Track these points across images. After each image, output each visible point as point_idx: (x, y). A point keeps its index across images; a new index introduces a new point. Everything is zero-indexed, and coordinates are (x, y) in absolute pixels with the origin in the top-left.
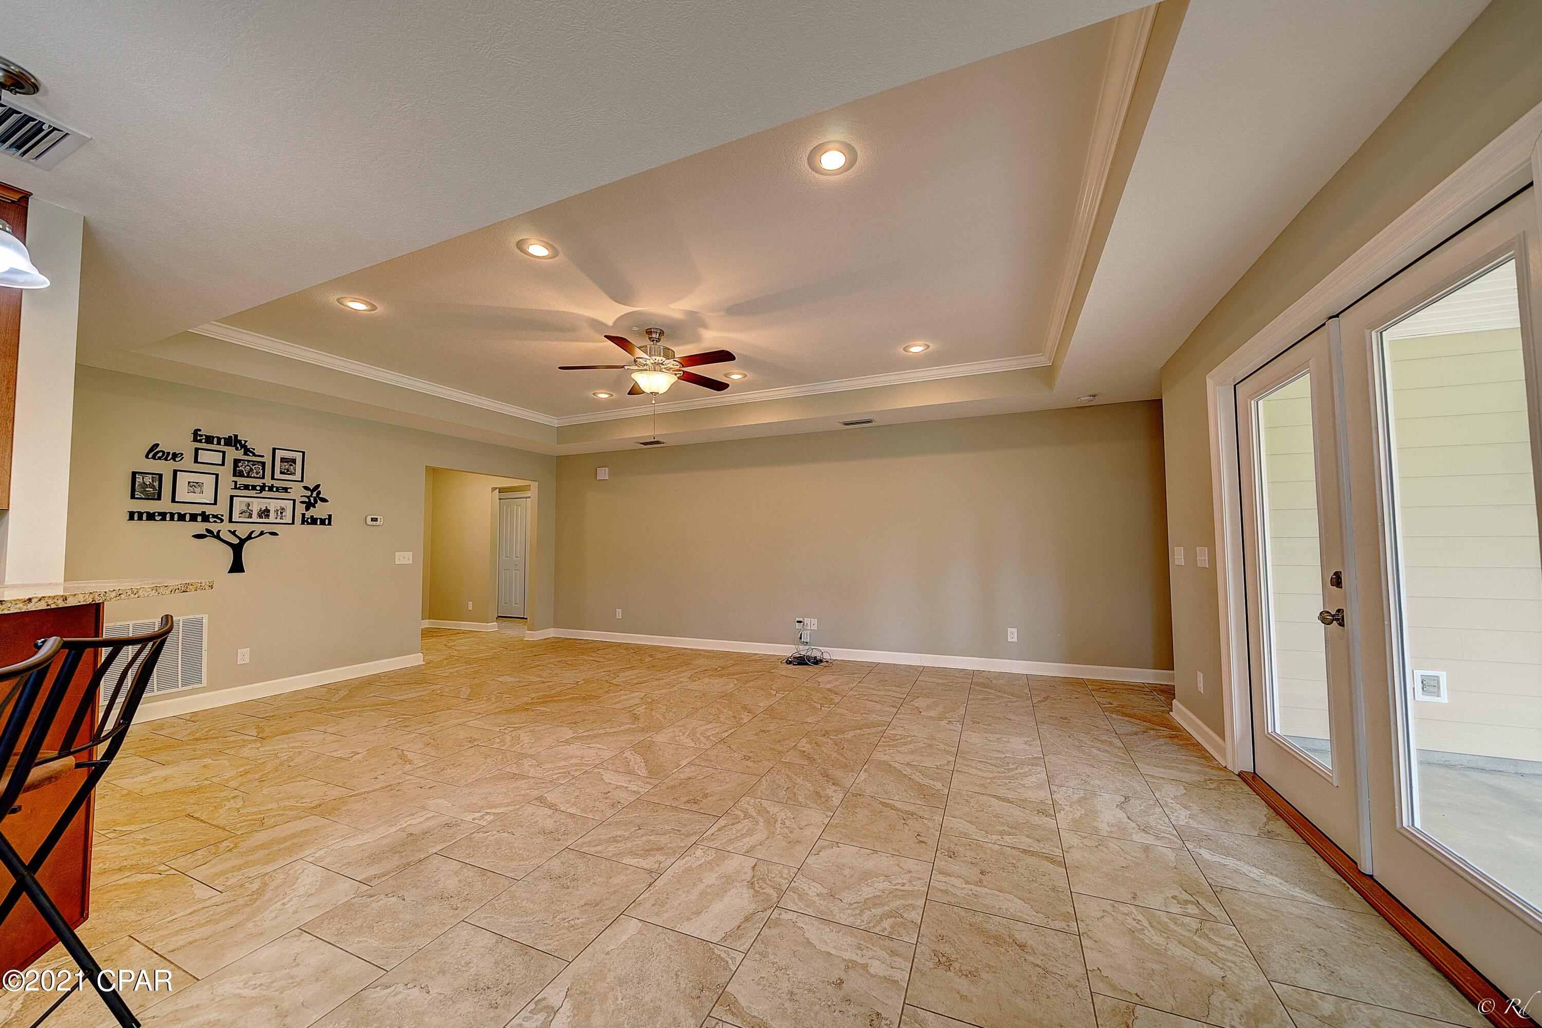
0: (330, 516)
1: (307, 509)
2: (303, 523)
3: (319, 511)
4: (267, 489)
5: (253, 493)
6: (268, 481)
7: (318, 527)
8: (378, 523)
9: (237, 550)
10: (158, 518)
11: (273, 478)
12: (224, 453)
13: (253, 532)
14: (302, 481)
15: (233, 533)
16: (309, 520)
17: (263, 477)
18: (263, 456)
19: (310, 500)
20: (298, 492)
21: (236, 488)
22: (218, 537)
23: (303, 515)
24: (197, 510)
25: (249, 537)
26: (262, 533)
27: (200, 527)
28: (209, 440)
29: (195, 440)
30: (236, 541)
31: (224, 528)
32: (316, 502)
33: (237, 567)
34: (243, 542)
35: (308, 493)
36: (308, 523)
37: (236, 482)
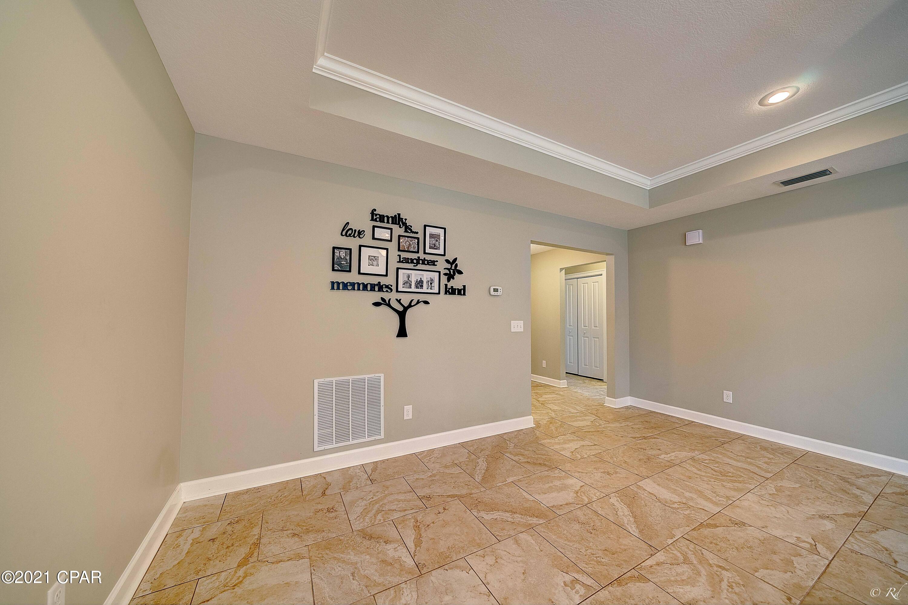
0: (464, 286)
1: (449, 280)
2: (446, 293)
3: (457, 282)
4: (421, 262)
5: (411, 266)
6: (421, 255)
7: (456, 297)
8: (499, 293)
9: (402, 315)
10: (350, 288)
11: (425, 253)
12: (391, 229)
13: (412, 300)
14: (444, 255)
15: (399, 301)
16: (450, 290)
17: (418, 252)
18: (417, 233)
19: (450, 272)
20: (442, 266)
21: (400, 262)
22: (389, 305)
23: (446, 285)
24: (375, 280)
25: (410, 306)
26: (418, 302)
27: (376, 296)
28: (382, 218)
29: (372, 219)
30: (401, 309)
31: (392, 296)
32: (454, 274)
33: (402, 333)
34: (406, 309)
35: (449, 266)
36: (450, 294)
37: (400, 256)
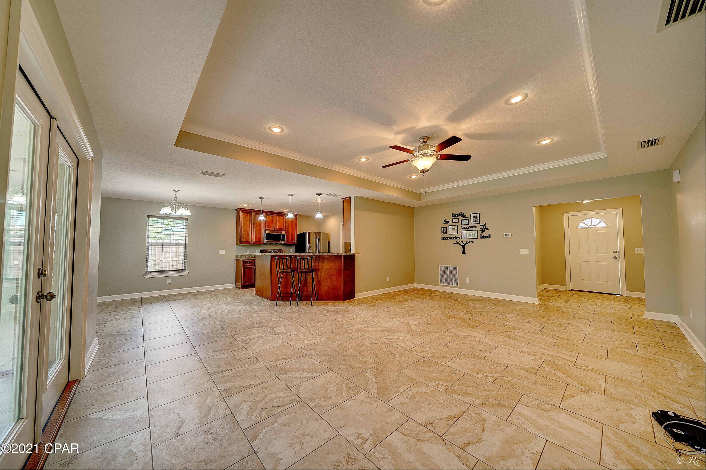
0: (490, 235)
1: (482, 233)
2: (481, 238)
3: (486, 233)
4: (470, 227)
5: (466, 229)
6: (470, 225)
7: (486, 239)
8: (508, 236)
9: (464, 247)
10: (447, 239)
11: (471, 224)
12: (458, 218)
13: (467, 241)
14: (480, 223)
15: (462, 242)
16: (483, 237)
17: (469, 224)
18: (468, 217)
19: (483, 229)
20: (479, 228)
21: (462, 229)
22: (459, 243)
23: (481, 235)
24: (454, 236)
25: (466, 243)
26: (469, 242)
27: (455, 241)
28: (455, 216)
29: (453, 216)
30: (463, 245)
31: (460, 241)
32: (485, 230)
33: (464, 253)
34: (465, 245)
35: (482, 227)
36: (483, 238)
37: (462, 227)
